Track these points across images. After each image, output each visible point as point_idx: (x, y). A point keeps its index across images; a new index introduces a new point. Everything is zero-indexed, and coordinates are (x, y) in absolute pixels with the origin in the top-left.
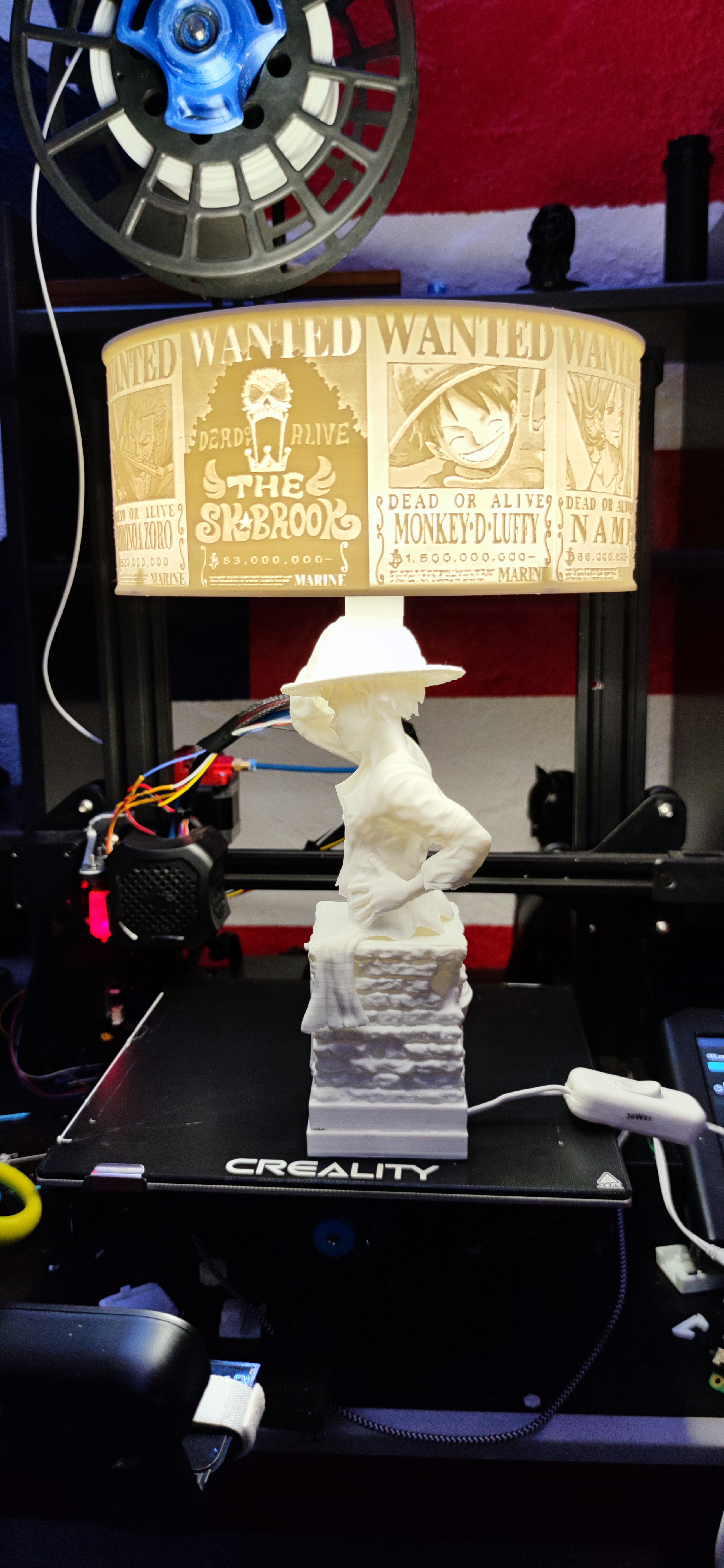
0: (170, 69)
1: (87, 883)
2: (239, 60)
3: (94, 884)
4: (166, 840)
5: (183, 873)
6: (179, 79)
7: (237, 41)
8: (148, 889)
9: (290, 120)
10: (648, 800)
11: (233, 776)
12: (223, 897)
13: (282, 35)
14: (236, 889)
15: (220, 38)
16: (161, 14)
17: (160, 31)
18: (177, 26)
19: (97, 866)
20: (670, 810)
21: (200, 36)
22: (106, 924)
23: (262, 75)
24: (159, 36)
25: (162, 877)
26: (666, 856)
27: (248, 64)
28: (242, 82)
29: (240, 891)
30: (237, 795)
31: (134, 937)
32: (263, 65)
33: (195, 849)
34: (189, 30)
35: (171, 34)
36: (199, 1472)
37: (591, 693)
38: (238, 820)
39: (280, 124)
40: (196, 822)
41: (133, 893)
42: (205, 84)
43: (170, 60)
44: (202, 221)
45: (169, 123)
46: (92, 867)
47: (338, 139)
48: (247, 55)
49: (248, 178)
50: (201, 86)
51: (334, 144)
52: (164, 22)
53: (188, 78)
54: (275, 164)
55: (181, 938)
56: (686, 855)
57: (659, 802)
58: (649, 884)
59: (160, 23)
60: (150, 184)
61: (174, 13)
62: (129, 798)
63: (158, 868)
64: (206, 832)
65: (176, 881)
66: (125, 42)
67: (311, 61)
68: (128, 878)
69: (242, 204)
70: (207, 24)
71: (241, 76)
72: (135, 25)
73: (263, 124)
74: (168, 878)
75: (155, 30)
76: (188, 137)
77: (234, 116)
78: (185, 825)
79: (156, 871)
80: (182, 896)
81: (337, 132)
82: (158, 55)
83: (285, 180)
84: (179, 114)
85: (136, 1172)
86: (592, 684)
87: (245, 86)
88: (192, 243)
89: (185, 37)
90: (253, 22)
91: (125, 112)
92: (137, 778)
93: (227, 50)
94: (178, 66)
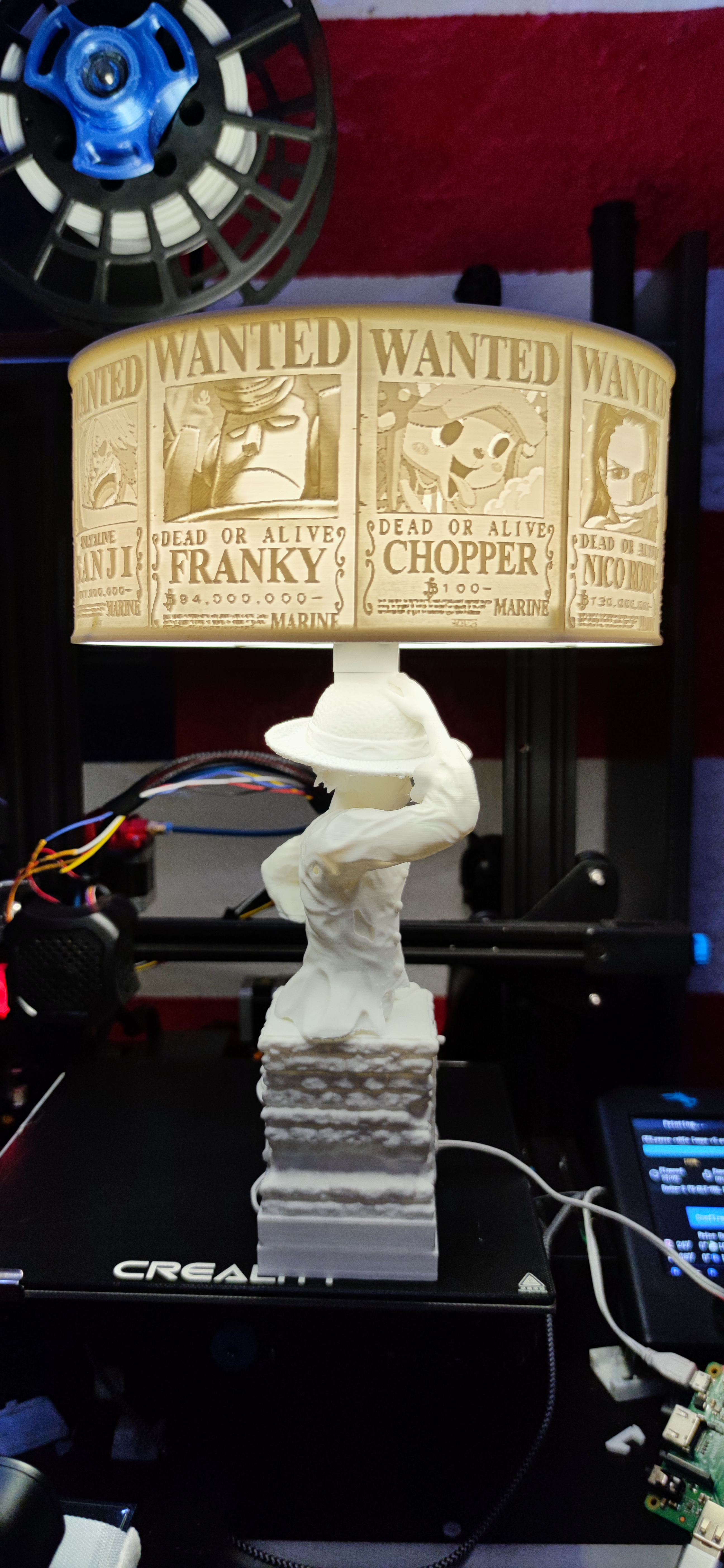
0: (77, 113)
2: (150, 104)
4: (69, 908)
5: (86, 944)
6: (88, 124)
7: (146, 88)
8: (49, 961)
9: (203, 170)
10: (578, 866)
11: (149, 839)
12: (132, 969)
13: (194, 81)
14: (149, 960)
15: (129, 83)
16: (69, 58)
17: (68, 74)
18: (85, 70)
20: (601, 877)
21: (109, 79)
23: (174, 123)
24: (67, 80)
25: (64, 948)
26: (598, 925)
27: (160, 110)
28: (153, 129)
29: (153, 963)
30: (152, 859)
31: (33, 1012)
32: (175, 113)
33: (100, 919)
34: (97, 74)
35: (79, 78)
37: (518, 756)
38: (153, 886)
39: (193, 172)
40: (105, 890)
41: (33, 966)
42: (114, 130)
43: (77, 103)
44: (112, 268)
45: (77, 167)
47: (252, 189)
48: (158, 101)
49: (160, 226)
50: (110, 131)
51: (247, 192)
52: (71, 67)
53: (97, 122)
54: (188, 212)
55: (84, 1014)
56: (619, 924)
57: (590, 868)
58: (579, 955)
59: (68, 67)
60: (59, 229)
61: (82, 57)
62: (32, 864)
63: (60, 939)
64: (114, 901)
65: (80, 952)
66: (32, 86)
67: (225, 111)
68: (28, 950)
69: (154, 251)
70: (116, 68)
71: (152, 123)
72: (43, 69)
73: (175, 172)
74: (71, 949)
75: (62, 74)
76: (98, 183)
77: (144, 162)
78: (91, 892)
79: (58, 941)
80: (85, 969)
81: (252, 182)
82: (66, 100)
83: (198, 228)
84: (87, 159)
85: (13, 1277)
86: (519, 746)
87: (157, 133)
88: (102, 288)
89: (94, 81)
90: (163, 68)
91: (34, 157)
92: (37, 843)
93: (136, 95)
94: (86, 109)
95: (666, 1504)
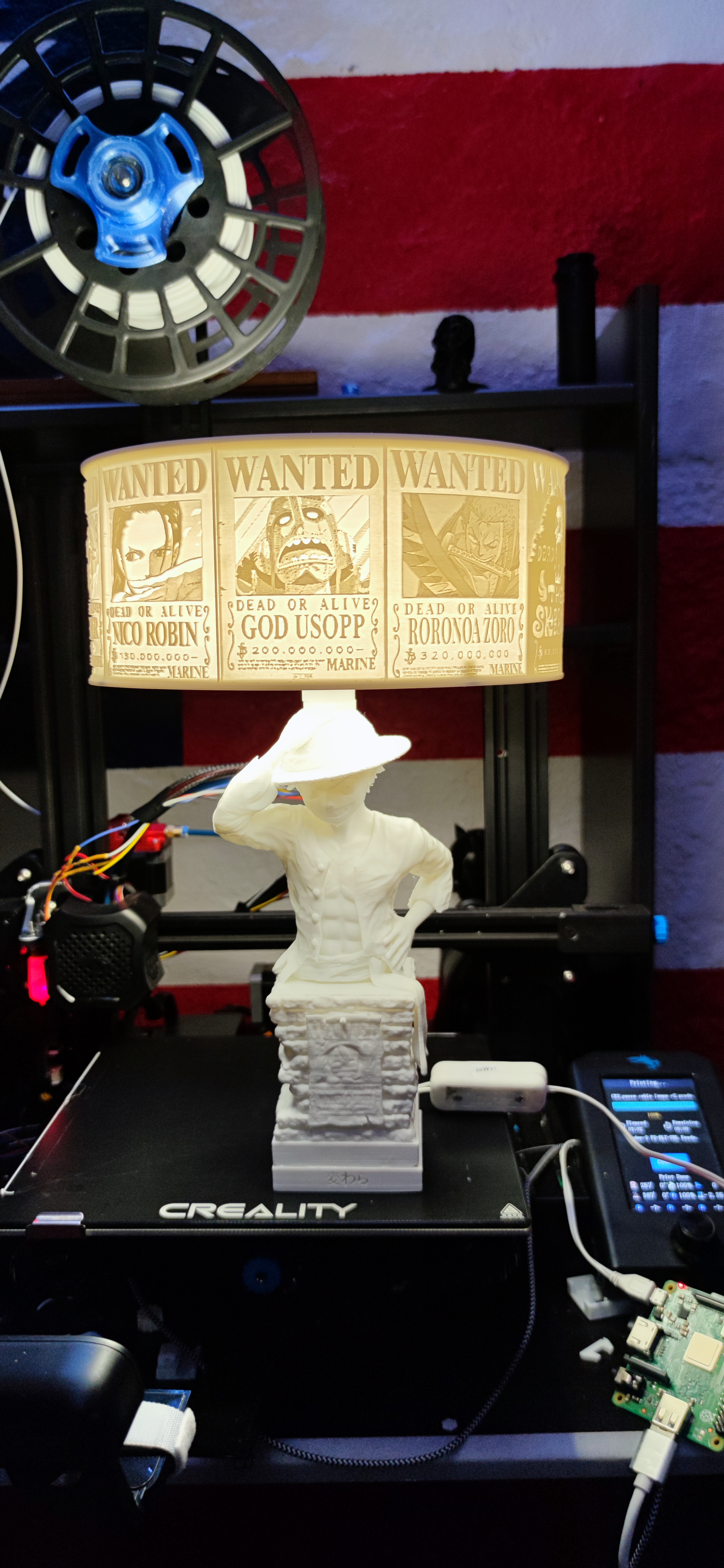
0: (98, 211)
1: (26, 949)
2: (162, 203)
3: (32, 949)
4: (101, 906)
5: (118, 937)
6: (108, 220)
7: (160, 188)
8: (84, 953)
9: (209, 255)
10: (552, 858)
11: (167, 842)
12: (157, 959)
13: (200, 182)
14: (169, 951)
15: (144, 186)
16: (91, 164)
17: (90, 179)
18: (105, 174)
19: (35, 932)
20: (572, 867)
21: (127, 183)
22: (45, 988)
23: (183, 216)
24: (89, 183)
25: (98, 941)
26: (570, 909)
27: (169, 208)
28: (165, 222)
29: (174, 952)
30: (170, 860)
31: (71, 999)
32: (184, 208)
33: (129, 914)
34: (116, 178)
35: (100, 181)
36: (135, 1490)
37: (496, 761)
38: (171, 884)
39: (200, 257)
40: (131, 888)
41: (71, 958)
42: (131, 225)
43: (99, 204)
44: (131, 343)
45: (99, 258)
46: (30, 935)
47: (252, 272)
48: (169, 200)
49: (172, 304)
50: (127, 227)
51: (248, 275)
52: (93, 172)
53: (116, 219)
54: (196, 292)
55: (117, 999)
56: (588, 908)
57: (561, 859)
58: (554, 936)
59: (90, 172)
60: (82, 309)
61: (102, 164)
62: (67, 867)
63: (94, 933)
64: (140, 898)
65: (112, 945)
66: (58, 186)
67: (228, 204)
68: (66, 944)
69: (167, 327)
70: (132, 173)
71: (164, 218)
72: (67, 171)
73: (184, 259)
74: (104, 942)
75: (84, 176)
76: (117, 270)
77: (158, 252)
78: (119, 891)
79: (93, 936)
80: (117, 959)
81: (252, 265)
82: (87, 199)
83: (205, 306)
84: (108, 250)
85: (75, 1219)
86: (497, 752)
87: (168, 225)
88: (121, 359)
89: (113, 184)
90: (174, 171)
91: (60, 246)
92: (72, 849)
93: (151, 196)
94: (106, 209)
95: (630, 1398)
